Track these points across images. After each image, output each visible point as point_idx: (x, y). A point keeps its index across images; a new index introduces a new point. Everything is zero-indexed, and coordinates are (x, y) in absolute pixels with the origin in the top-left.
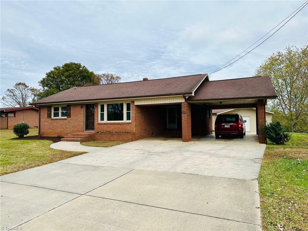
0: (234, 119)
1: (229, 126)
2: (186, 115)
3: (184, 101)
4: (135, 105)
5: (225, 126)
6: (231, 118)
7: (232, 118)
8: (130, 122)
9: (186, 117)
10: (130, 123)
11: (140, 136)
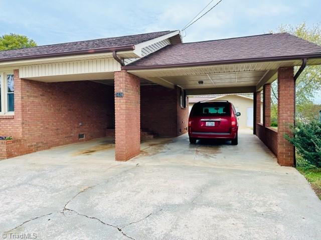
0: (221, 111)
1: (213, 124)
2: (125, 101)
3: (119, 69)
4: (22, 79)
5: (207, 123)
6: (215, 109)
7: (217, 109)
8: (11, 116)
9: (124, 106)
10: (12, 118)
11: (40, 144)
